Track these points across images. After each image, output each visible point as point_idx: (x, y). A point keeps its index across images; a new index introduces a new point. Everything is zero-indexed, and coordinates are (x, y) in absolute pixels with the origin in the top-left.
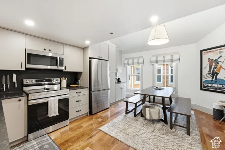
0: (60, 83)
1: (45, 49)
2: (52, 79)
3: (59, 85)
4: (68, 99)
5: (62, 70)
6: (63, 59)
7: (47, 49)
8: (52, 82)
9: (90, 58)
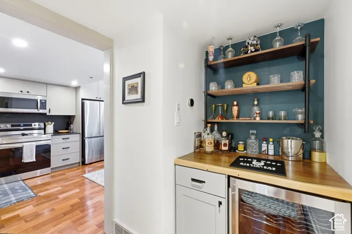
0: (45, 129)
1: (21, 91)
2: (33, 124)
3: (43, 130)
4: (50, 145)
5: (46, 114)
6: (46, 101)
7: (25, 91)
8: (33, 126)
9: (83, 99)
